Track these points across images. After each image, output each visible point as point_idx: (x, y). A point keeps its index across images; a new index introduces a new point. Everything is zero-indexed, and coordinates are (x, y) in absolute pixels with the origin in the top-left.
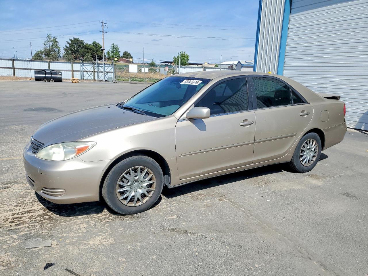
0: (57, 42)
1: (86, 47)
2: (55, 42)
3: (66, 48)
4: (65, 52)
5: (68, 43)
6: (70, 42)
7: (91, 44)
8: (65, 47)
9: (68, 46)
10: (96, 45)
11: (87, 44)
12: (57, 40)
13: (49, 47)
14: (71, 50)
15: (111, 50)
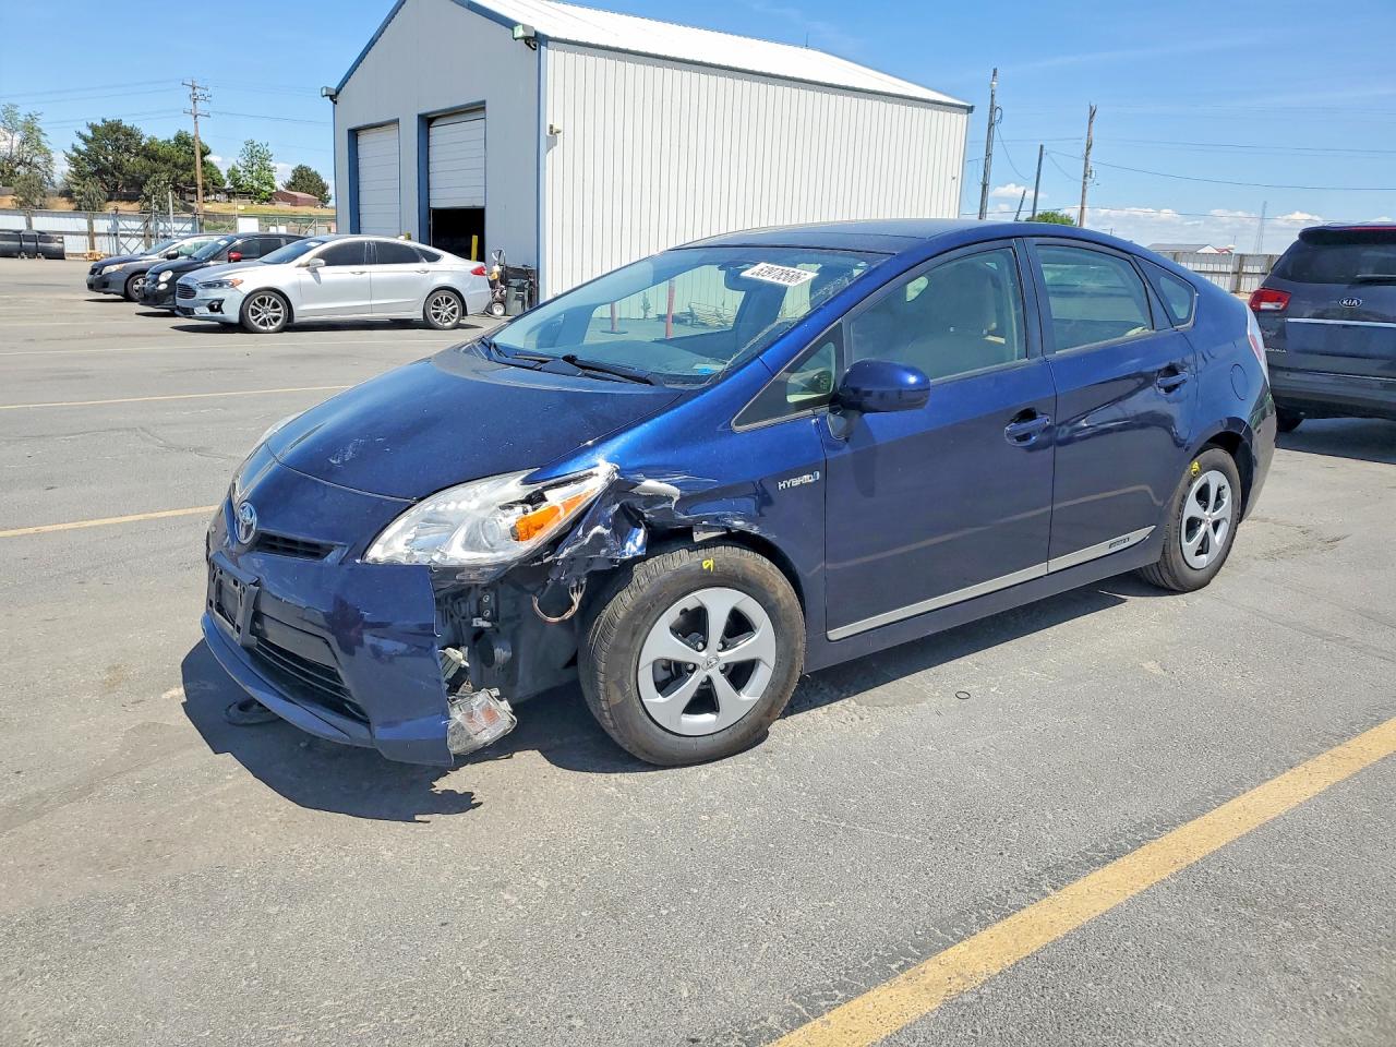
0: (39, 130)
1: (150, 154)
2: (31, 134)
3: (75, 154)
4: (73, 169)
5: (81, 136)
6: (89, 134)
7: (169, 141)
8: (69, 151)
9: (83, 148)
10: (187, 143)
11: (152, 141)
12: (38, 125)
13: (8, 151)
14: (96, 162)
15: (241, 161)
